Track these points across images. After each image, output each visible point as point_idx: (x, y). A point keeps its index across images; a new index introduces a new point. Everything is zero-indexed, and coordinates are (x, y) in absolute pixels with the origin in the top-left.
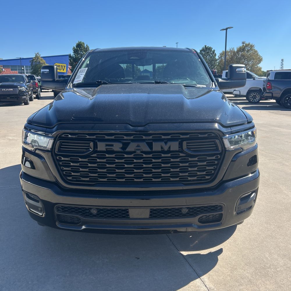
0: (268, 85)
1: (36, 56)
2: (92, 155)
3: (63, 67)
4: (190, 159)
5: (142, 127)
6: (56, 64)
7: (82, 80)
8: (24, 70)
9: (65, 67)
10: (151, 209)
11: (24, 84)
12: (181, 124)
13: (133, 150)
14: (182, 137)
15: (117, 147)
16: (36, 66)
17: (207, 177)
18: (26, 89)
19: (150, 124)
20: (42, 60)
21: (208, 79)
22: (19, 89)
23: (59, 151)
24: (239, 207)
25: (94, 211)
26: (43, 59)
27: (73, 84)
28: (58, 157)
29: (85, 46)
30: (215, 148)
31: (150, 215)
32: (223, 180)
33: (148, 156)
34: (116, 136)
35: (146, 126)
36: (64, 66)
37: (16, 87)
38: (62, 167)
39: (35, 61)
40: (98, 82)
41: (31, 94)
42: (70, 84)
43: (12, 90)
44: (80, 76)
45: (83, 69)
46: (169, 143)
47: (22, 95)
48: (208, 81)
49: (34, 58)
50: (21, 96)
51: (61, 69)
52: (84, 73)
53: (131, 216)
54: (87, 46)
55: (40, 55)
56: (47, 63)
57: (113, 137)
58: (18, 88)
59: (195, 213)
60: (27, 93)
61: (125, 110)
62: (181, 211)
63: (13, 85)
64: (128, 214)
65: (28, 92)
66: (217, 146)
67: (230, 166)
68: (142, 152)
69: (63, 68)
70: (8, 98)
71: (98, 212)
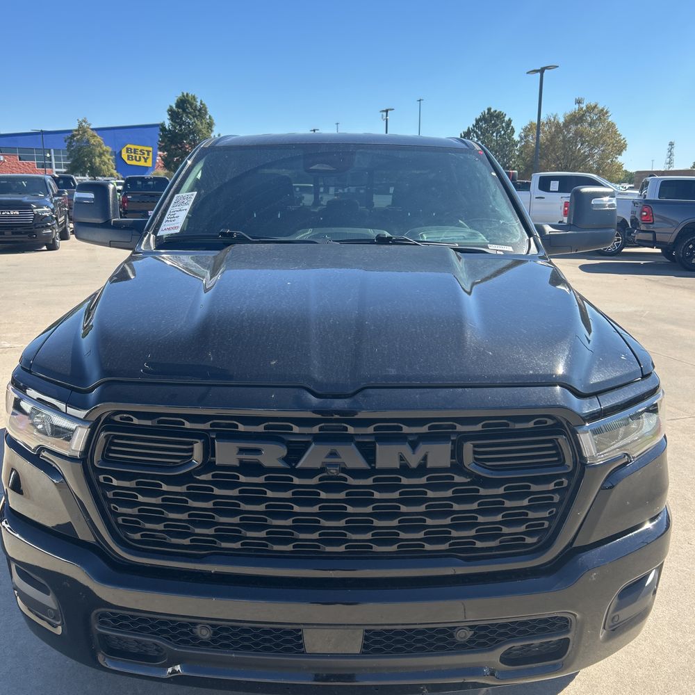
0: (645, 214)
1: (79, 127)
2: (198, 477)
3: (144, 154)
4: (483, 492)
5: (345, 398)
6: (128, 146)
7: (180, 225)
8: (50, 159)
9: (151, 154)
10: (366, 631)
11: (48, 200)
12: (460, 390)
13: (318, 465)
14: (460, 428)
15: (272, 455)
16: (79, 151)
17: (529, 540)
18: (53, 210)
19: (370, 391)
20: (95, 136)
21: (518, 228)
22: (36, 213)
23: (106, 459)
24: (614, 618)
25: (204, 632)
26: (96, 134)
27: (157, 237)
28: (101, 478)
29: (198, 104)
30: (556, 459)
31: (365, 646)
32: (575, 545)
33: (361, 484)
34: (270, 423)
35: (355, 397)
36: (148, 152)
37: (26, 206)
38: (112, 505)
39: (78, 140)
40: (224, 234)
41: (65, 222)
42: (150, 235)
43: (18, 213)
44: (177, 214)
45: (184, 195)
46: (423, 448)
47: (43, 227)
48: (516, 233)
49: (76, 131)
50: (39, 228)
51: (140, 157)
52: (188, 207)
53: (309, 648)
54: (201, 104)
55: (90, 125)
56: (106, 145)
57: (260, 428)
58: (32, 209)
59: (492, 640)
60: (55, 222)
61: (295, 346)
62: (452, 636)
63: (20, 201)
64: (301, 642)
65: (57, 219)
66: (559, 454)
67: (593, 507)
68: (344, 470)
69: (146, 156)
70: (8, 233)
71: (215, 633)
